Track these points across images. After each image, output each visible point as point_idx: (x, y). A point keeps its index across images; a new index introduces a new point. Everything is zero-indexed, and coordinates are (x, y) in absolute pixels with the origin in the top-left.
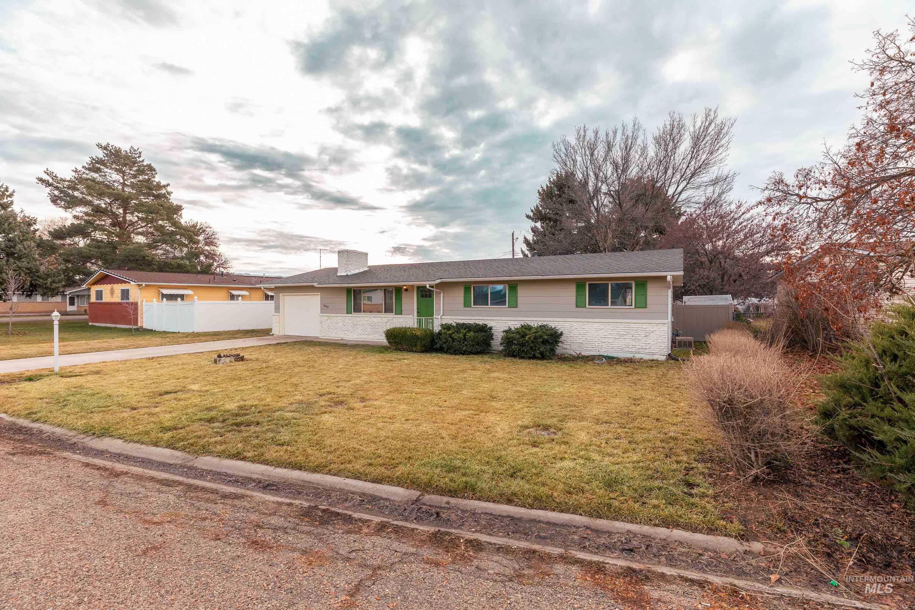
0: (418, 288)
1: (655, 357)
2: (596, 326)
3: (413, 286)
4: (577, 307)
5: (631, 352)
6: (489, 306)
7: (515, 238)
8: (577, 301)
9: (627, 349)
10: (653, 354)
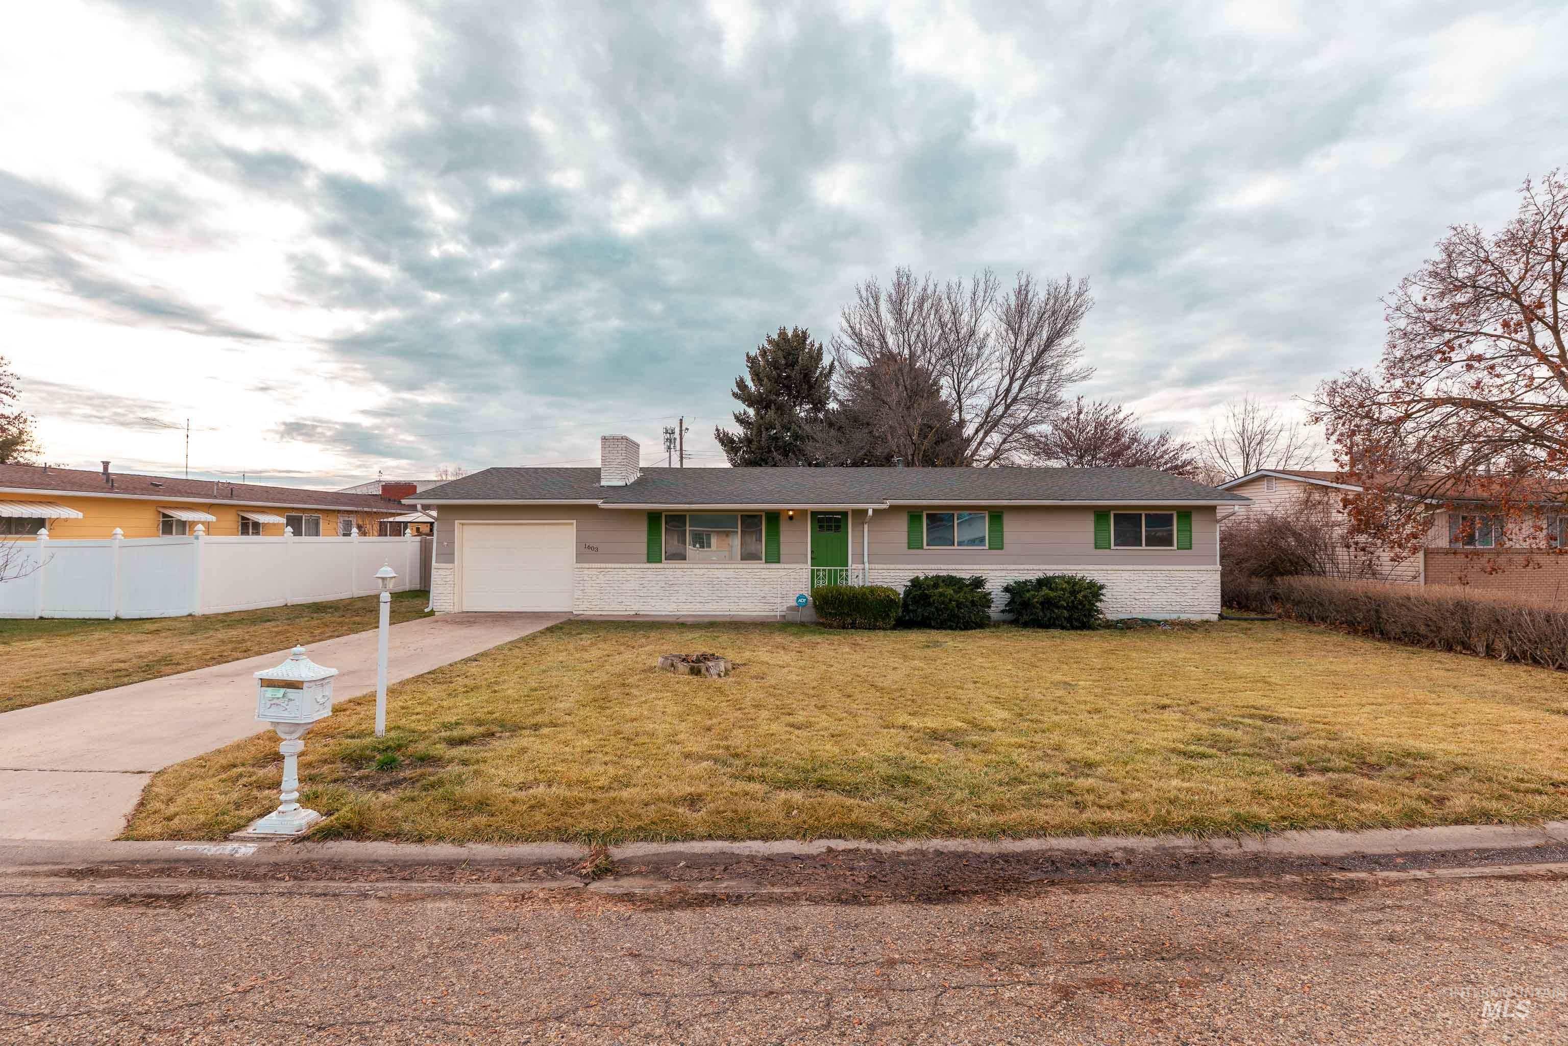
0: (814, 514)
1: (1206, 617)
2: (1126, 575)
3: (803, 512)
4: (1096, 548)
5: (1176, 612)
6: (956, 547)
7: (684, 428)
8: (1096, 540)
9: (1169, 608)
10: (1203, 612)
